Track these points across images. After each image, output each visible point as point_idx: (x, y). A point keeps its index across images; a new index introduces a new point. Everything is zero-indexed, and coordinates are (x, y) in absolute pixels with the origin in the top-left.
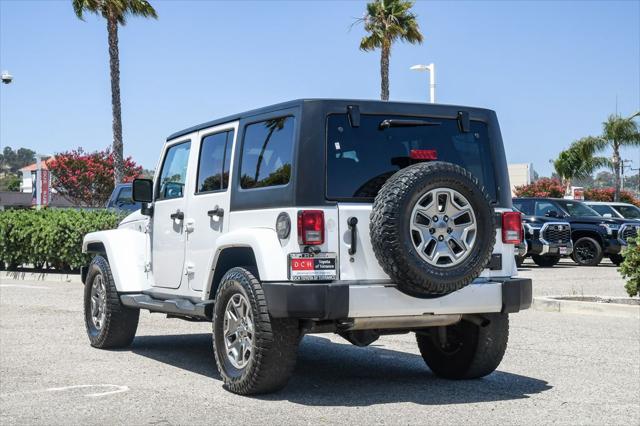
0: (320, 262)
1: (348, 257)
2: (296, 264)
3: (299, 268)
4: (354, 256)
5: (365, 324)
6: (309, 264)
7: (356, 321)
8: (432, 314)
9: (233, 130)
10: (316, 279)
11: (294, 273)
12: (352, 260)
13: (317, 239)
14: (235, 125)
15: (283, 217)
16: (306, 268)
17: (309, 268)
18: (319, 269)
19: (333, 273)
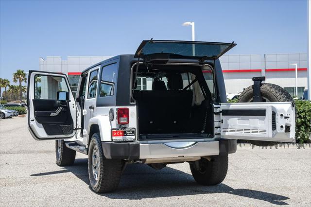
0: (127, 132)
2: (115, 134)
3: (116, 135)
5: (152, 161)
6: (122, 133)
7: (147, 160)
8: (183, 156)
9: (98, 69)
10: (125, 140)
11: (114, 138)
13: (126, 121)
14: (99, 67)
15: (111, 111)
16: (120, 135)
18: (126, 135)
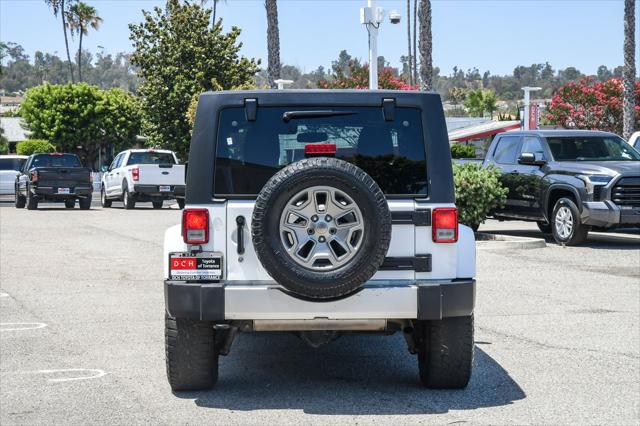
0: (204, 261)
1: (237, 256)
2: (176, 264)
3: (180, 268)
4: (244, 256)
6: (191, 264)
8: (327, 318)
10: (198, 279)
11: (174, 272)
12: (241, 260)
13: (201, 238)
16: (187, 267)
17: (191, 268)
18: (202, 268)
19: (218, 273)
